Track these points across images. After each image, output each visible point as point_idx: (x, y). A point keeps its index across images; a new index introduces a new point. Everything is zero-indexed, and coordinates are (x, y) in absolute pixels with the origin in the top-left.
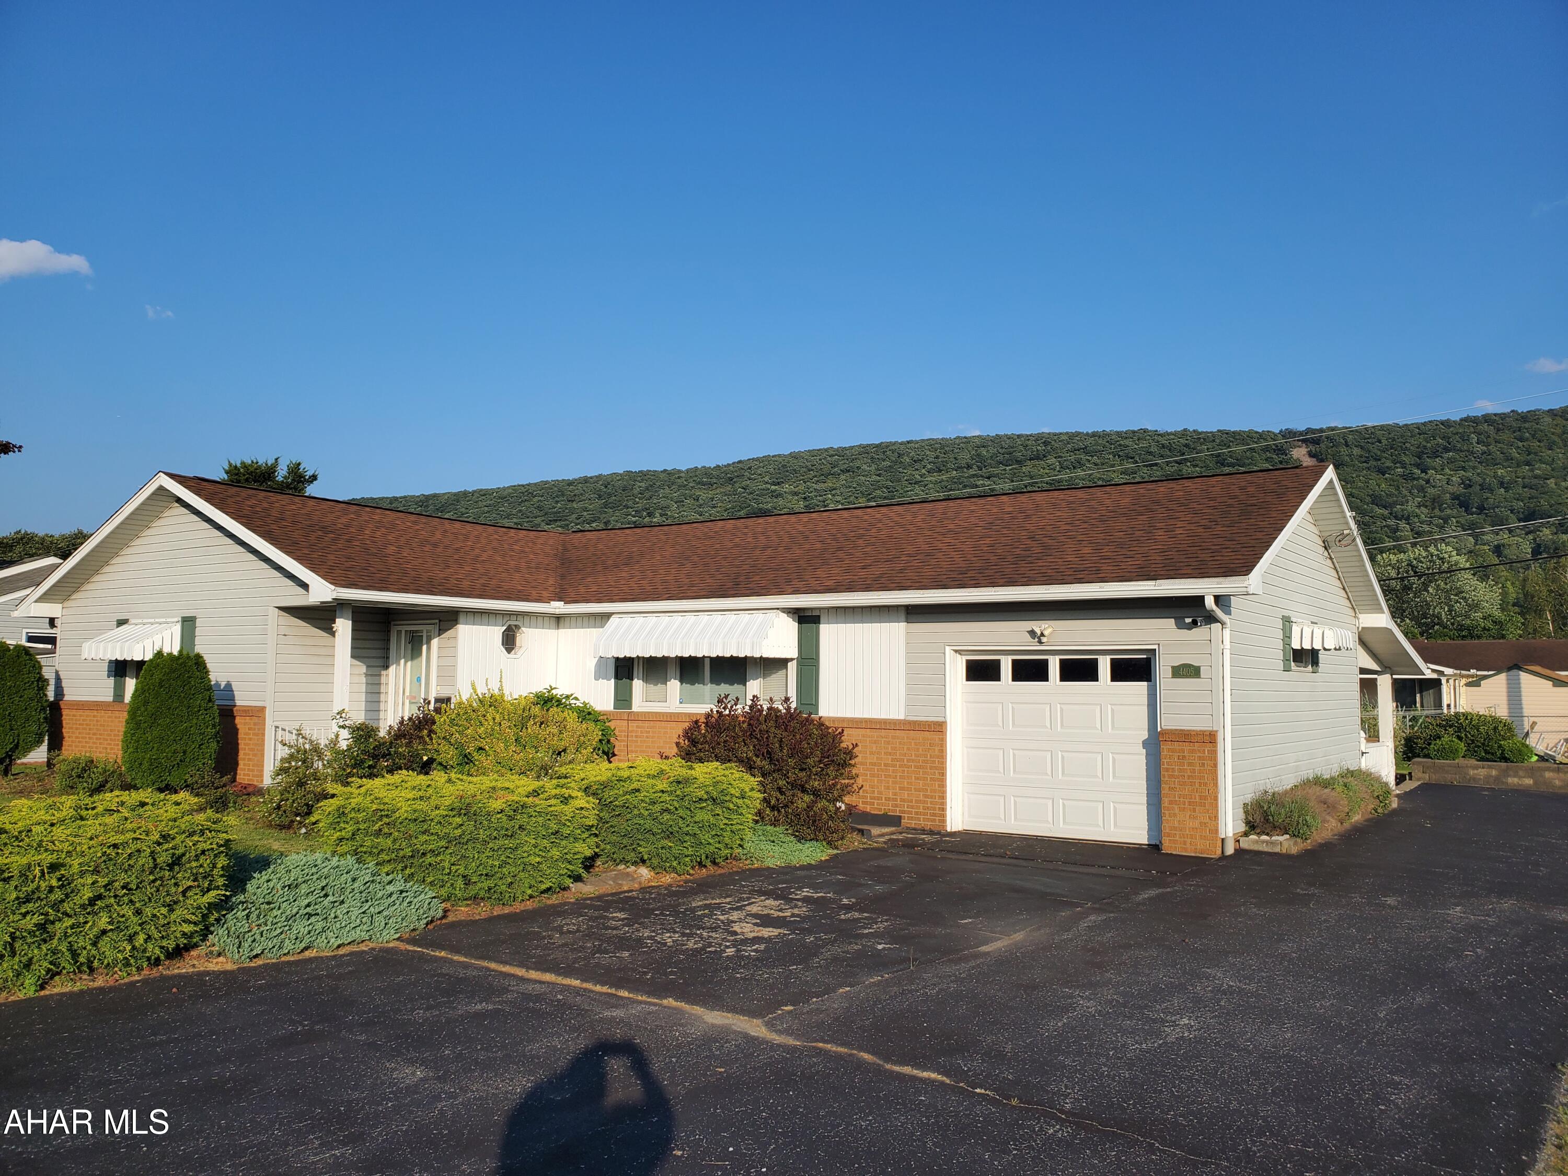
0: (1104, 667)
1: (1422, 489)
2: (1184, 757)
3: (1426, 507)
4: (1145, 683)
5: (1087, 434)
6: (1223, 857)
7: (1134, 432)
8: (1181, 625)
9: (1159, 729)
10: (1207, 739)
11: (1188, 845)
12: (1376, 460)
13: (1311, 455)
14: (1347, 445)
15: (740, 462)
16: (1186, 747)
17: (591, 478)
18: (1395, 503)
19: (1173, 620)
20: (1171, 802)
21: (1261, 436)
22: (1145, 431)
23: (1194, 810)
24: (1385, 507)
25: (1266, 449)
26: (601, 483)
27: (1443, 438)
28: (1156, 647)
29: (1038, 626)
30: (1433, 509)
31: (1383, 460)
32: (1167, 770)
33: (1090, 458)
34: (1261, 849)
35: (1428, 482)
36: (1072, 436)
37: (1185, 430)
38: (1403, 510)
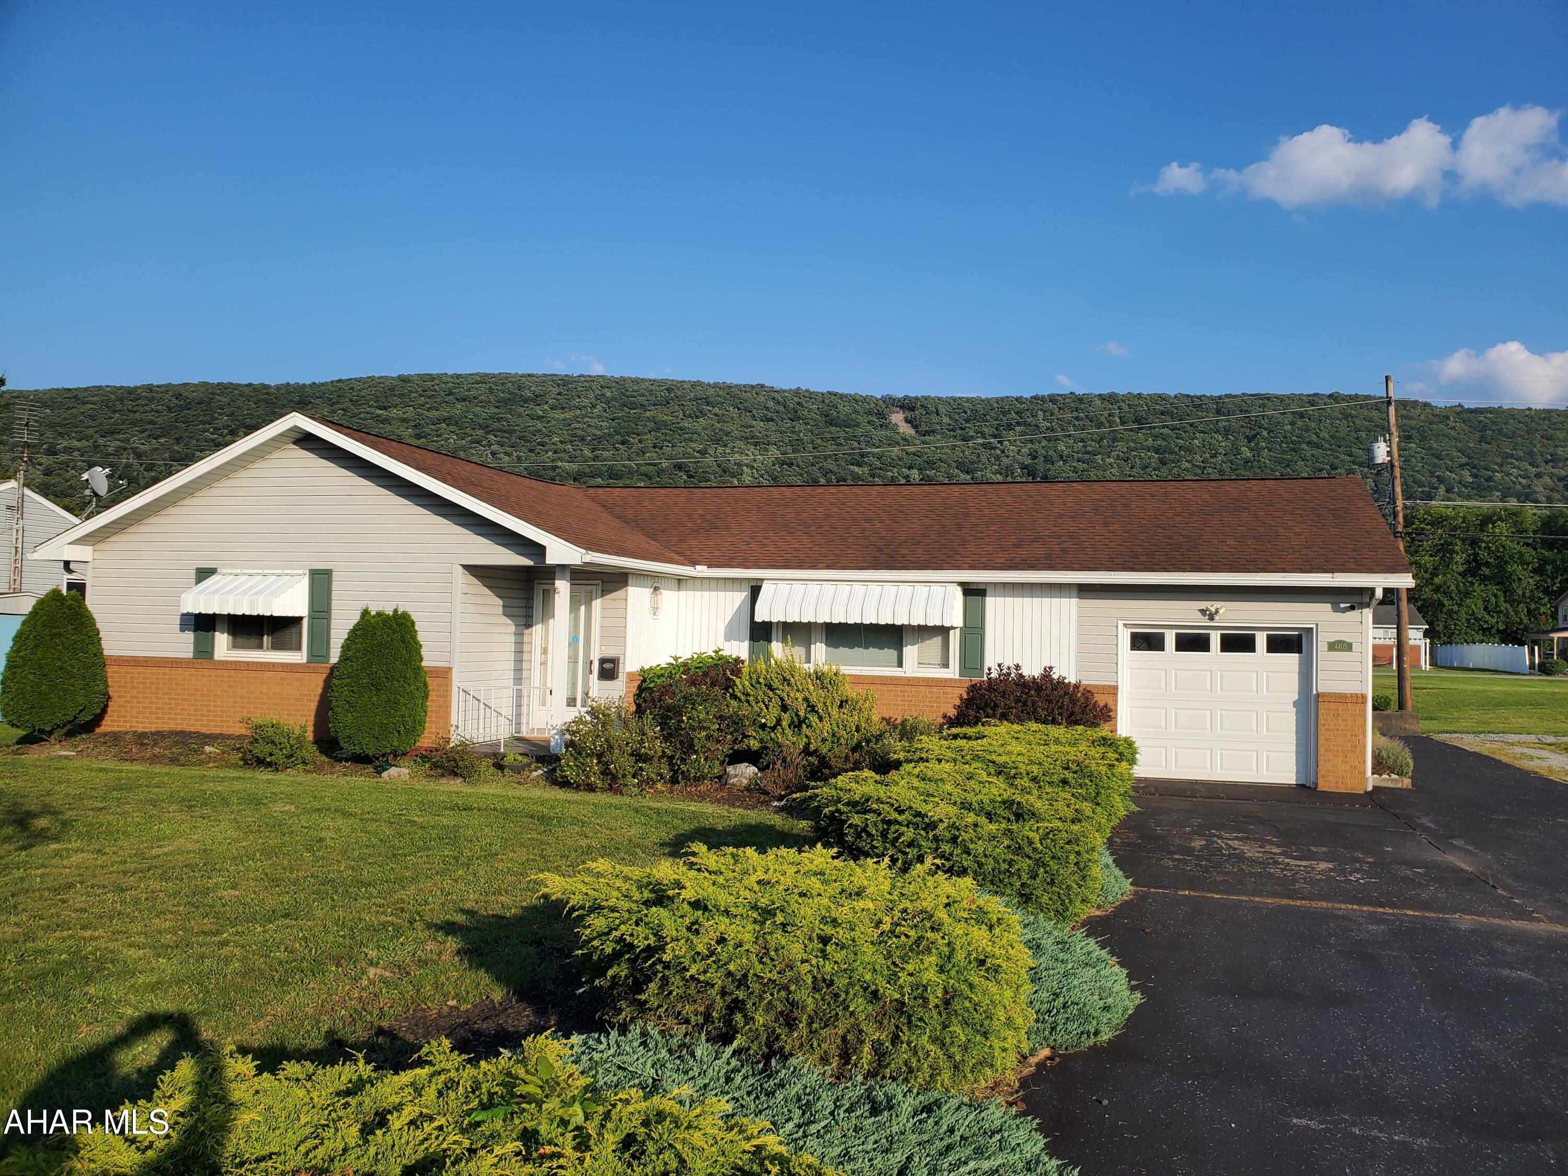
0: (1261, 640)
1: (998, 458)
2: (1338, 714)
3: (1001, 474)
4: (1297, 655)
5: (709, 385)
6: (1366, 793)
7: (752, 387)
8: (1336, 609)
9: (1315, 692)
10: (1360, 700)
11: (1340, 784)
12: (962, 429)
13: (907, 420)
14: (938, 414)
15: (340, 381)
16: (1340, 707)
17: (158, 386)
18: (976, 470)
19: (1329, 605)
20: (1326, 750)
21: (865, 399)
22: (762, 386)
23: (1346, 756)
24: (968, 473)
25: (869, 413)
26: (170, 393)
27: (1017, 413)
28: (1314, 626)
29: (1212, 606)
30: (1007, 476)
31: (967, 430)
32: (1324, 725)
33: (711, 409)
34: (1386, 785)
35: (1003, 452)
36: (695, 385)
37: (799, 389)
38: (982, 476)
